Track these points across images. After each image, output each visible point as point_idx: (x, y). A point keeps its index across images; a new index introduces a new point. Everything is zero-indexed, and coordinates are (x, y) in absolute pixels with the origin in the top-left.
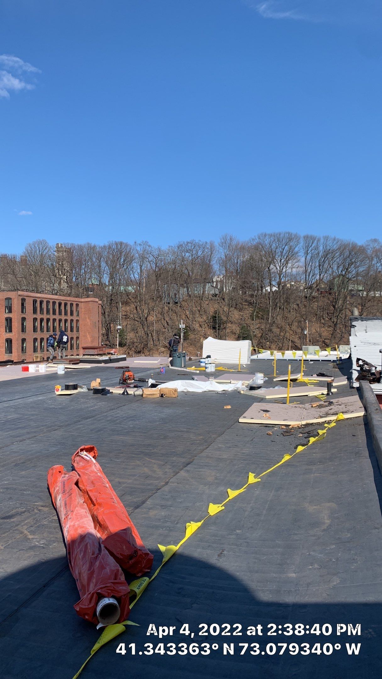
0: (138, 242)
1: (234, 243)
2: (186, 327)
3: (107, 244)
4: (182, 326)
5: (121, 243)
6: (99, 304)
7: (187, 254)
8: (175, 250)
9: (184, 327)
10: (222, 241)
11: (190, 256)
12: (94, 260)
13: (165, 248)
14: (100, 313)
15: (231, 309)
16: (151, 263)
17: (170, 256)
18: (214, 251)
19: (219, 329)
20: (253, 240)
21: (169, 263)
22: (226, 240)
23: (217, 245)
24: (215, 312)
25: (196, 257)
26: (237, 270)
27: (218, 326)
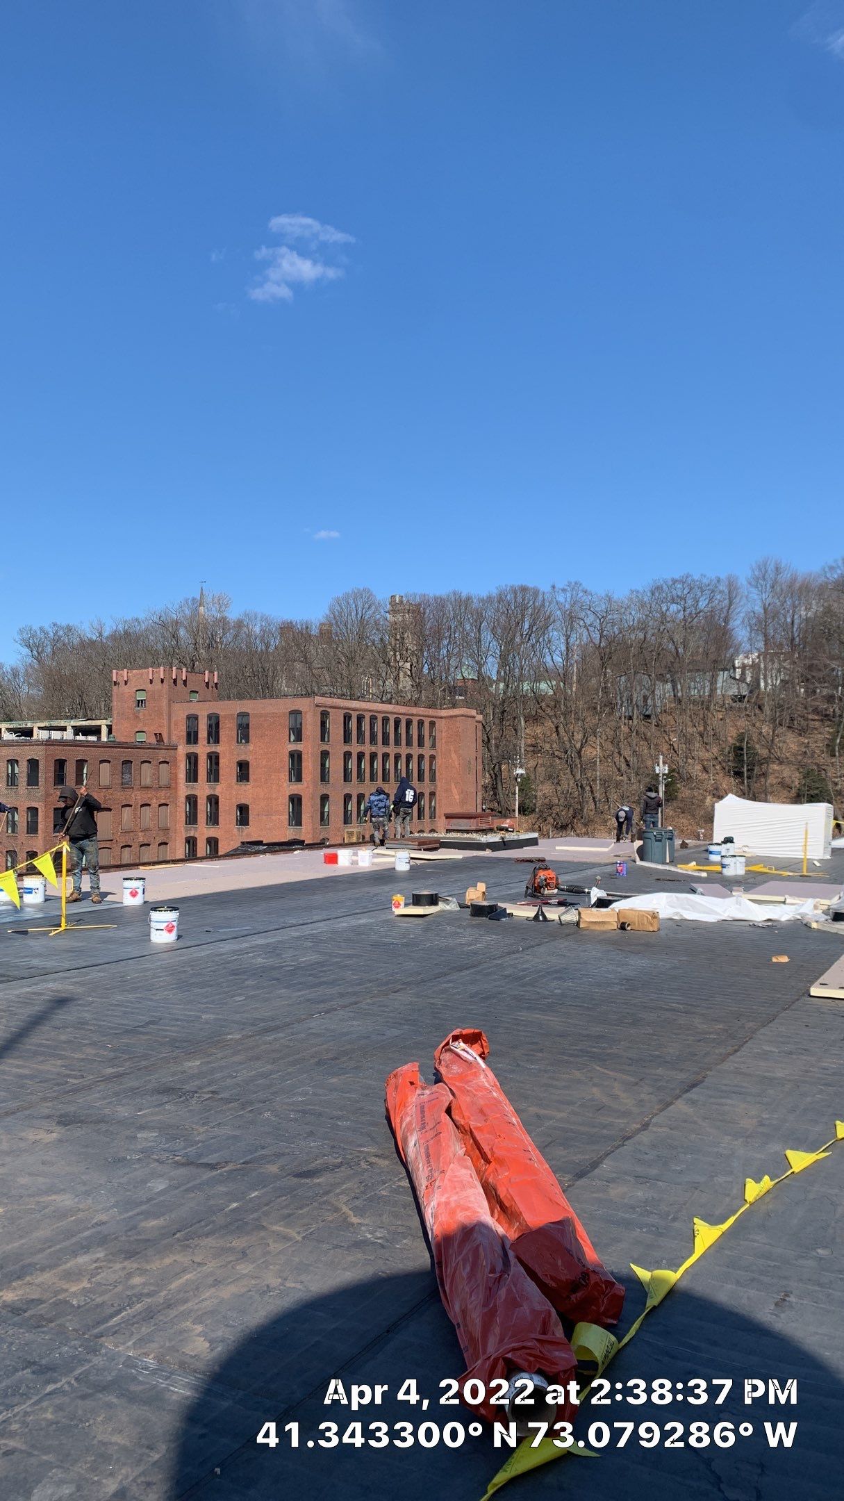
0: (559, 586)
1: (785, 577)
2: (671, 771)
3: (494, 592)
4: (662, 769)
5: (524, 589)
6: (477, 722)
7: (674, 608)
8: (646, 599)
9: (666, 772)
10: (757, 573)
11: (679, 611)
12: (468, 627)
13: (621, 594)
14: (480, 741)
15: (780, 730)
16: (590, 628)
17: (633, 613)
18: (738, 599)
19: (749, 778)
20: (831, 568)
21: (632, 629)
22: (766, 571)
23: (745, 583)
24: (741, 738)
25: (694, 612)
26: (793, 639)
27: (748, 770)
